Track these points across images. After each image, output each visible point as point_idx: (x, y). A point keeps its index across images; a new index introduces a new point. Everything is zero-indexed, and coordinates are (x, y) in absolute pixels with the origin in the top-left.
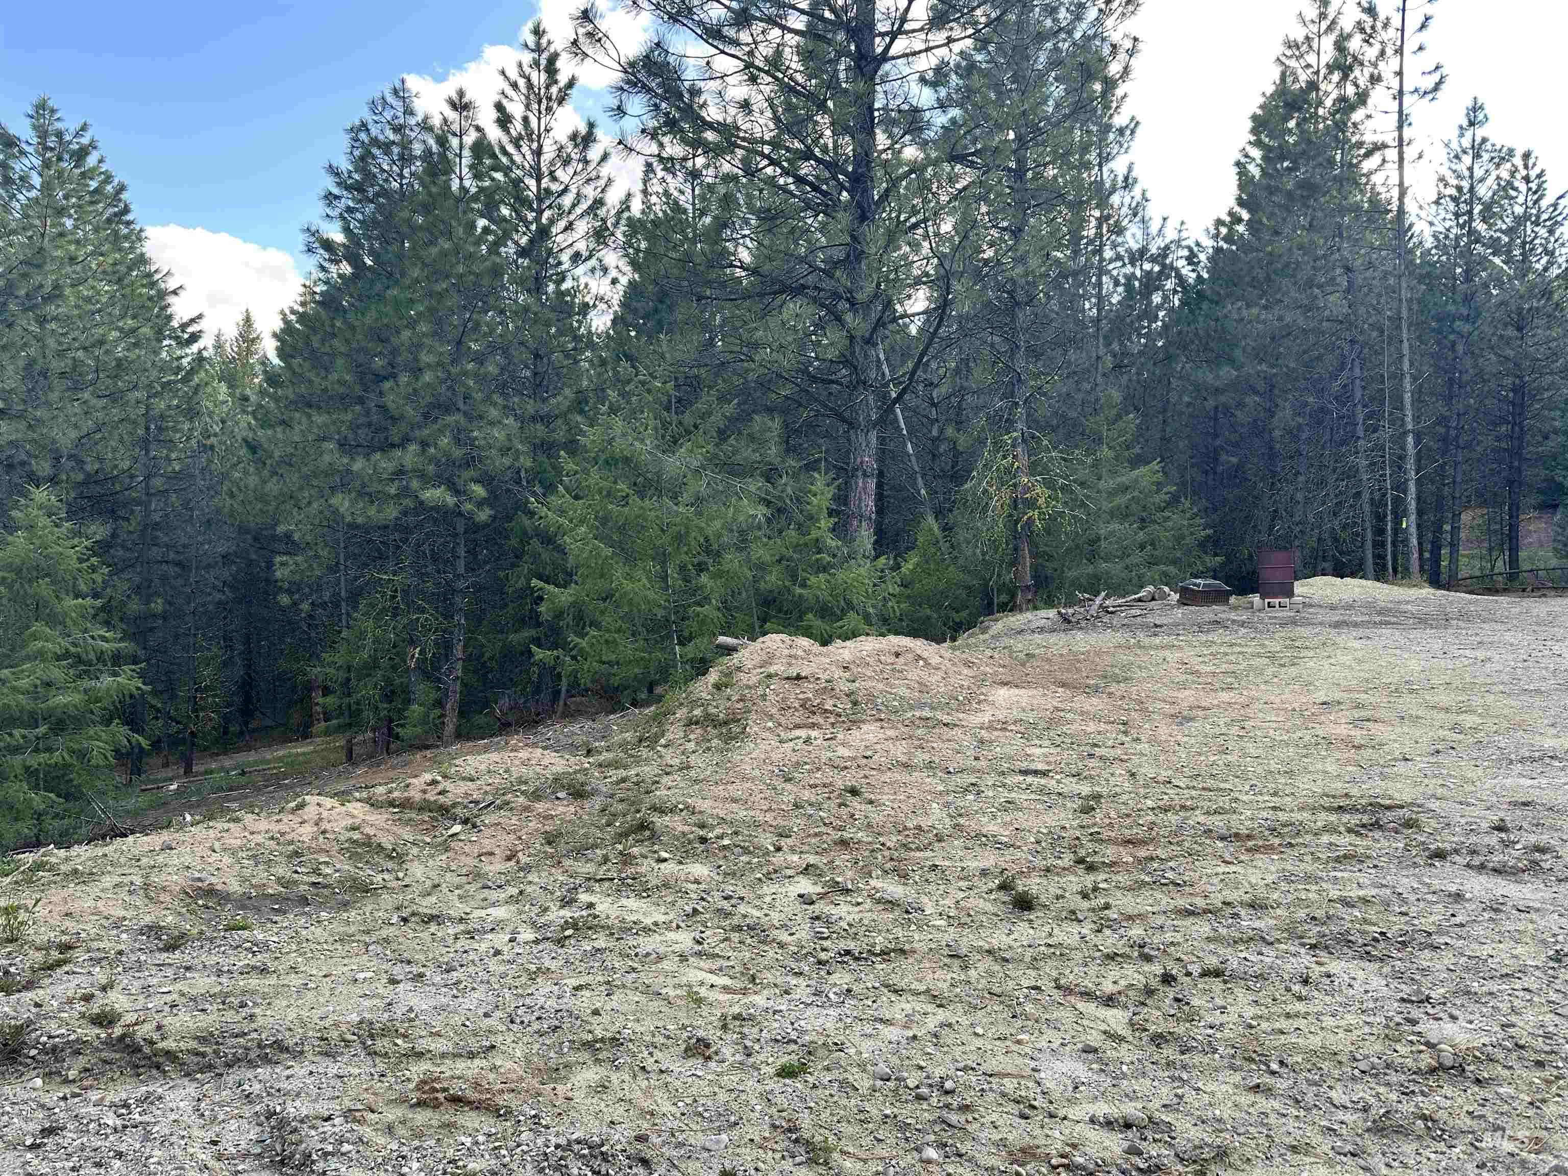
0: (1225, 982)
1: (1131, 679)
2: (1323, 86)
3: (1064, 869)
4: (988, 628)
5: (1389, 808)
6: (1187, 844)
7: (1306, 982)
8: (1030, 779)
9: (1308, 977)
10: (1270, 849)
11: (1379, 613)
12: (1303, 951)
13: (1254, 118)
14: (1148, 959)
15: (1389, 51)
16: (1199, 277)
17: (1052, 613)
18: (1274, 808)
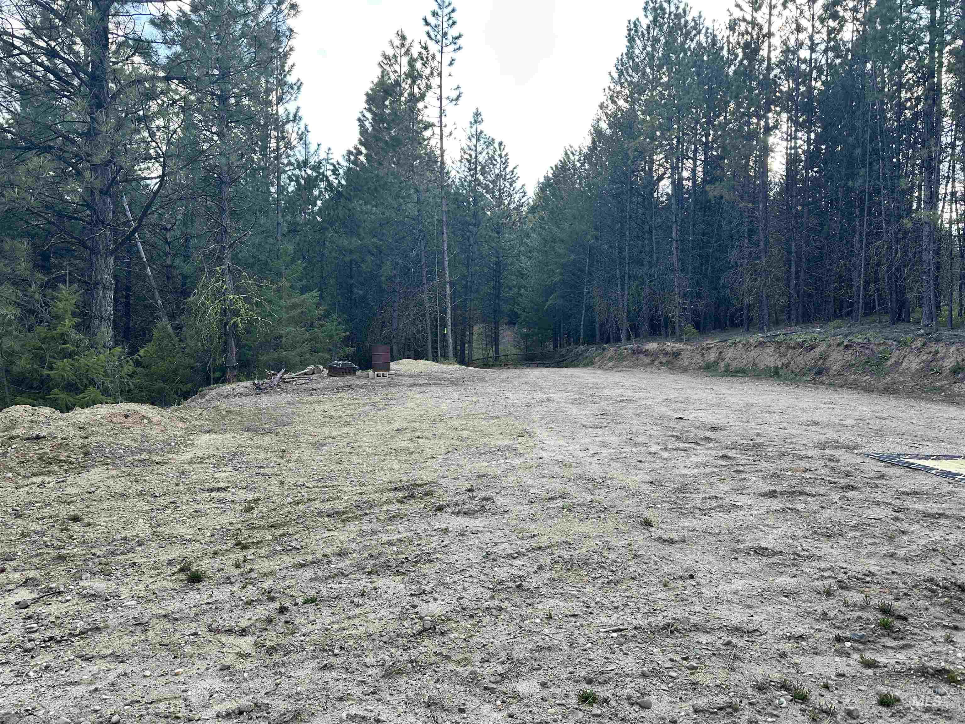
0: (317, 605)
1: (292, 423)
2: (403, 85)
3: (227, 551)
4: (205, 394)
5: (420, 486)
6: (307, 523)
7: (362, 595)
8: (214, 494)
9: (364, 592)
10: (355, 518)
11: (433, 379)
12: (364, 576)
13: (367, 94)
14: (272, 599)
15: (435, 74)
16: (339, 182)
17: (249, 384)
18: (361, 493)
